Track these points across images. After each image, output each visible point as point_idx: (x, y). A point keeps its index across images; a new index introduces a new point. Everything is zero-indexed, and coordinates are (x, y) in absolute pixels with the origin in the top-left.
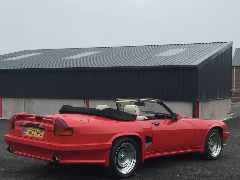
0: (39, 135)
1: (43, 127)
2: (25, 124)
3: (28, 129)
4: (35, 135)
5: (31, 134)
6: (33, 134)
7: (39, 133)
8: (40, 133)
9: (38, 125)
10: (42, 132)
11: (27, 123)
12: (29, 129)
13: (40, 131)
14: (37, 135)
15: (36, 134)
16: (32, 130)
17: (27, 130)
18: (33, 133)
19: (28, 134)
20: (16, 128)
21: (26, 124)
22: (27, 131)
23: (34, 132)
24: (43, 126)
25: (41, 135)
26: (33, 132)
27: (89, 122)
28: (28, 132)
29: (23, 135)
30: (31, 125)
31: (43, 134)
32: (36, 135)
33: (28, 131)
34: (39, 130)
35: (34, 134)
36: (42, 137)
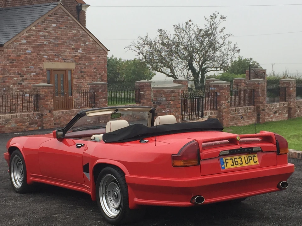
0: (252, 162)
2: (227, 152)
3: (228, 159)
4: (244, 164)
6: (240, 164)
7: (250, 160)
8: (251, 159)
13: (251, 157)
14: (248, 163)
15: (247, 162)
17: (227, 161)
19: (232, 165)
23: (241, 161)
25: (255, 161)
26: (239, 161)
31: (256, 159)
34: (248, 156)
35: (242, 164)
36: (258, 163)
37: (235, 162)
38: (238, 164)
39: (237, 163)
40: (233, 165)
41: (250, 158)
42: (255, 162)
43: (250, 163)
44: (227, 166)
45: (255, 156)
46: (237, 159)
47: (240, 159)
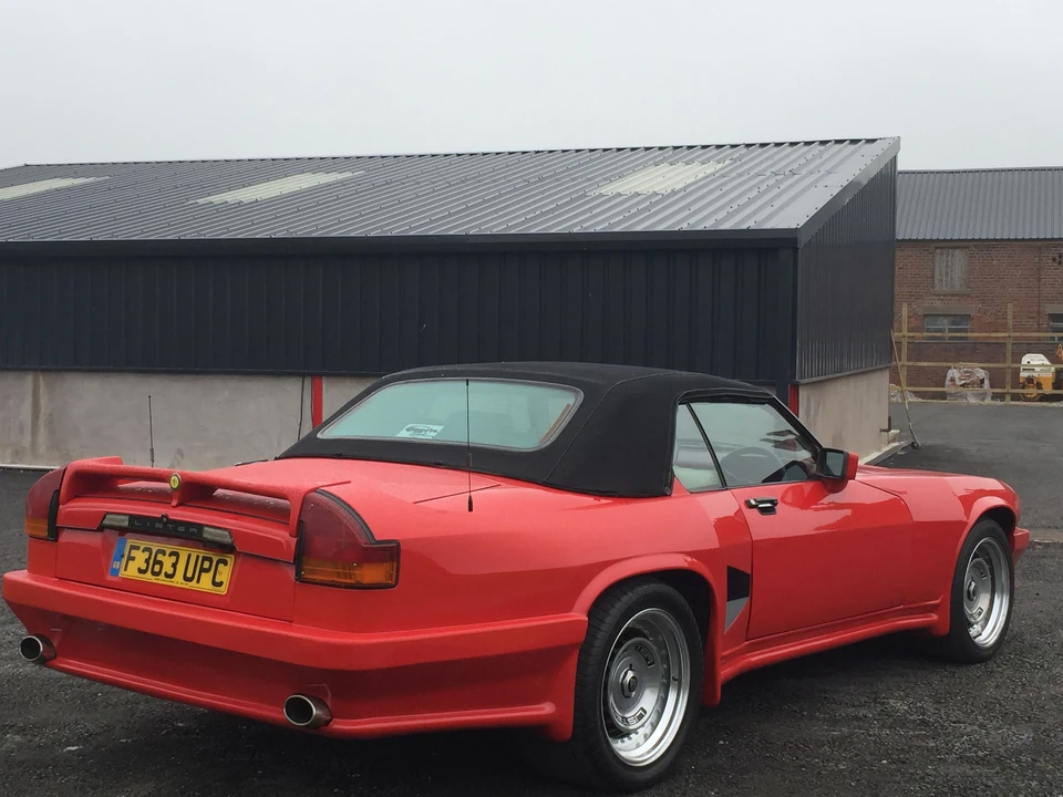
0: (206, 579)
1: (228, 540)
2: (123, 521)
3: (138, 548)
4: (178, 581)
5: (154, 573)
6: (167, 575)
7: (203, 570)
8: (208, 571)
9: (200, 527)
10: (221, 565)
11: (132, 518)
12: (142, 547)
13: (211, 560)
14: (190, 580)
15: (189, 575)
16: (164, 553)
17: (134, 553)
18: (168, 568)
19: (140, 571)
20: (65, 537)
21: (127, 518)
22: (133, 559)
23: (174, 566)
24: (230, 531)
25: (217, 580)
26: (168, 561)
27: (470, 509)
28: (134, 563)
29: (109, 578)
30: (157, 525)
31: (225, 573)
32: (186, 578)
33: (140, 558)
34: (203, 553)
35: (172, 576)
36: (223, 590)
37: (154, 564)
38: (158, 574)
39: (157, 568)
40: (144, 572)
41: (206, 565)
42: (215, 583)
43: (198, 582)
44: (126, 570)
45: (225, 563)
46: (164, 555)
47: (174, 559)
